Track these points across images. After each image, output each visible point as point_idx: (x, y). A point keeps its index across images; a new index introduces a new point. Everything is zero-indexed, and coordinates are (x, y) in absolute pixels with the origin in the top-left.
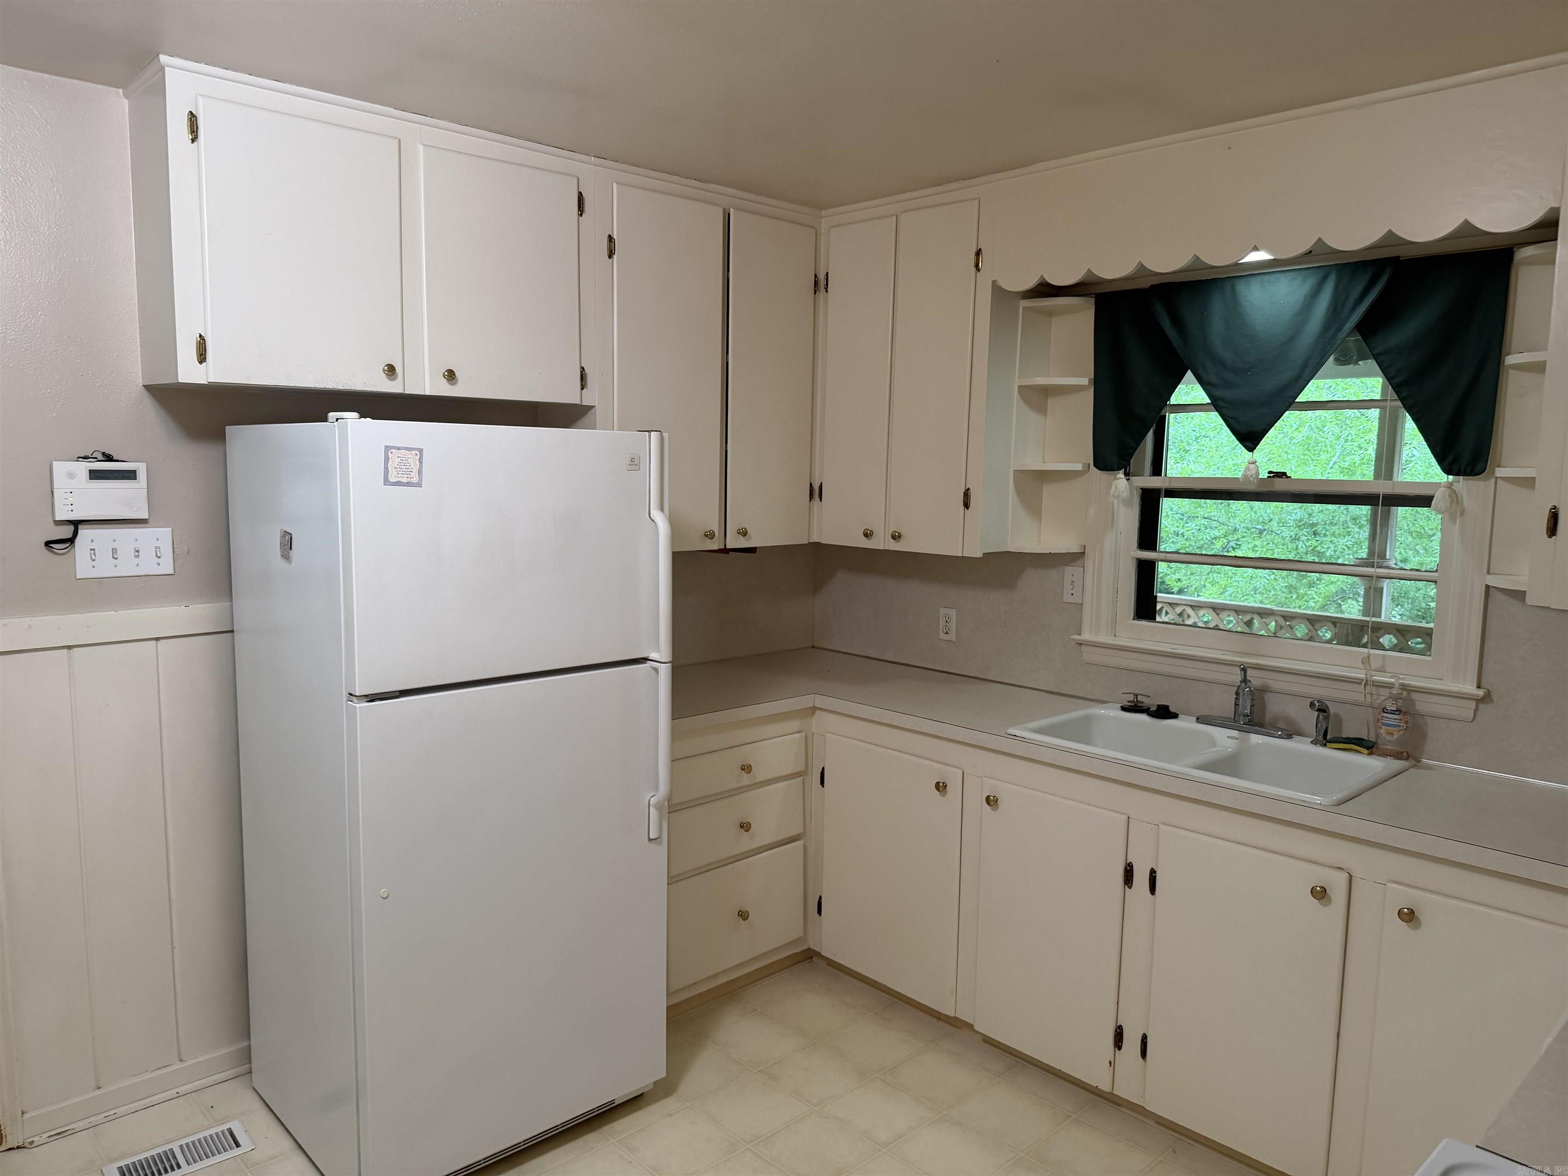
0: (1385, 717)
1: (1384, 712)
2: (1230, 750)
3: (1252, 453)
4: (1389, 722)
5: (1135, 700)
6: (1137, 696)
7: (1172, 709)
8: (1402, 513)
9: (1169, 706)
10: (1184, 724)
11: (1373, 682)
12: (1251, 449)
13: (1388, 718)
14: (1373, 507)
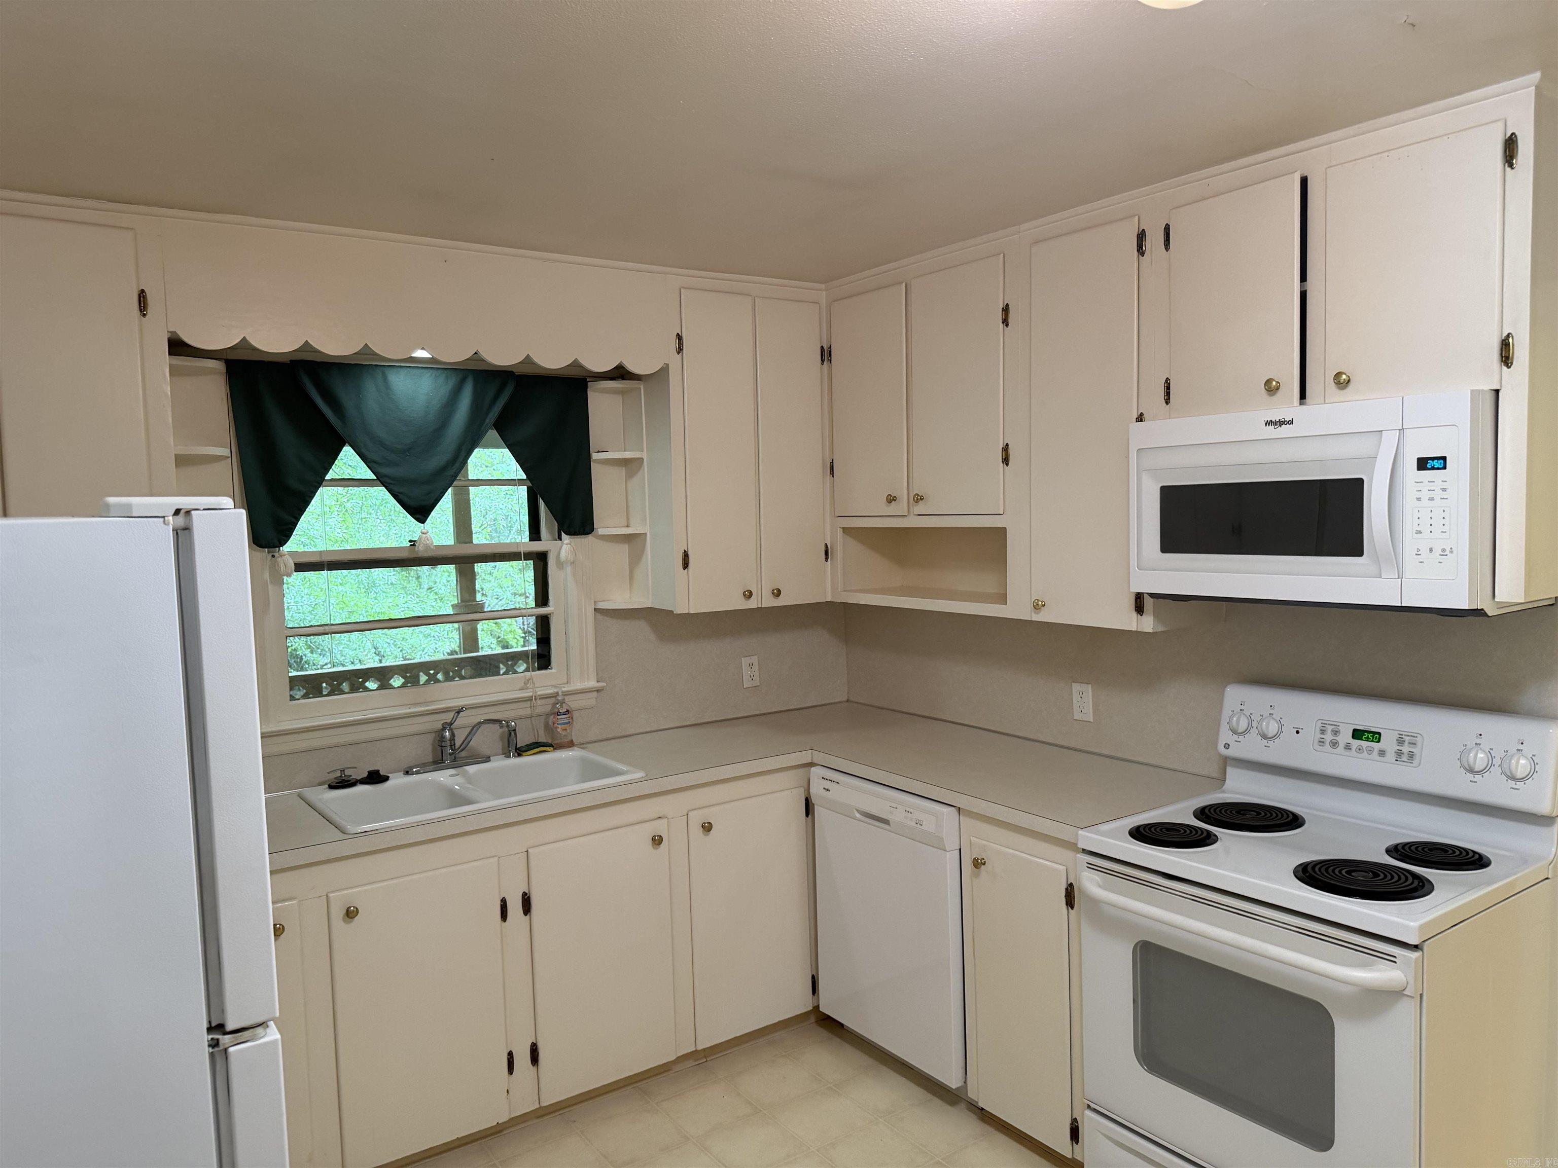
0: (560, 719)
1: (558, 715)
2: (457, 787)
3: (423, 524)
4: (563, 722)
5: (343, 776)
6: (344, 770)
7: (382, 773)
8: (479, 568)
9: (379, 770)
10: (397, 781)
11: (562, 692)
12: (422, 520)
13: (562, 719)
14: (457, 565)
